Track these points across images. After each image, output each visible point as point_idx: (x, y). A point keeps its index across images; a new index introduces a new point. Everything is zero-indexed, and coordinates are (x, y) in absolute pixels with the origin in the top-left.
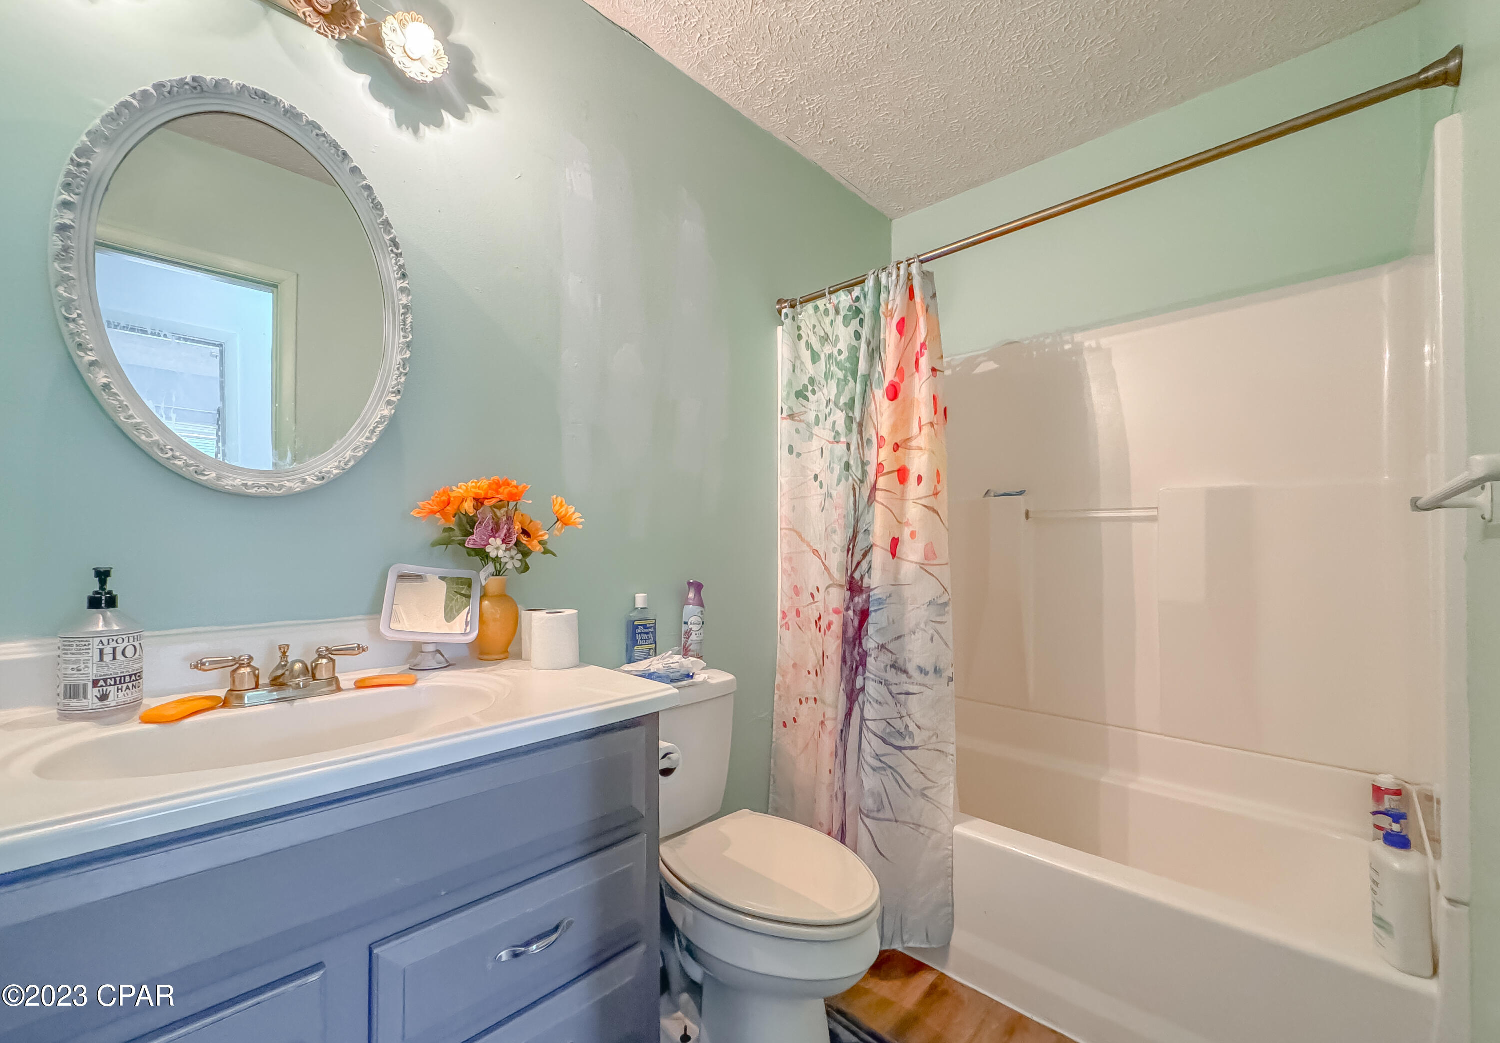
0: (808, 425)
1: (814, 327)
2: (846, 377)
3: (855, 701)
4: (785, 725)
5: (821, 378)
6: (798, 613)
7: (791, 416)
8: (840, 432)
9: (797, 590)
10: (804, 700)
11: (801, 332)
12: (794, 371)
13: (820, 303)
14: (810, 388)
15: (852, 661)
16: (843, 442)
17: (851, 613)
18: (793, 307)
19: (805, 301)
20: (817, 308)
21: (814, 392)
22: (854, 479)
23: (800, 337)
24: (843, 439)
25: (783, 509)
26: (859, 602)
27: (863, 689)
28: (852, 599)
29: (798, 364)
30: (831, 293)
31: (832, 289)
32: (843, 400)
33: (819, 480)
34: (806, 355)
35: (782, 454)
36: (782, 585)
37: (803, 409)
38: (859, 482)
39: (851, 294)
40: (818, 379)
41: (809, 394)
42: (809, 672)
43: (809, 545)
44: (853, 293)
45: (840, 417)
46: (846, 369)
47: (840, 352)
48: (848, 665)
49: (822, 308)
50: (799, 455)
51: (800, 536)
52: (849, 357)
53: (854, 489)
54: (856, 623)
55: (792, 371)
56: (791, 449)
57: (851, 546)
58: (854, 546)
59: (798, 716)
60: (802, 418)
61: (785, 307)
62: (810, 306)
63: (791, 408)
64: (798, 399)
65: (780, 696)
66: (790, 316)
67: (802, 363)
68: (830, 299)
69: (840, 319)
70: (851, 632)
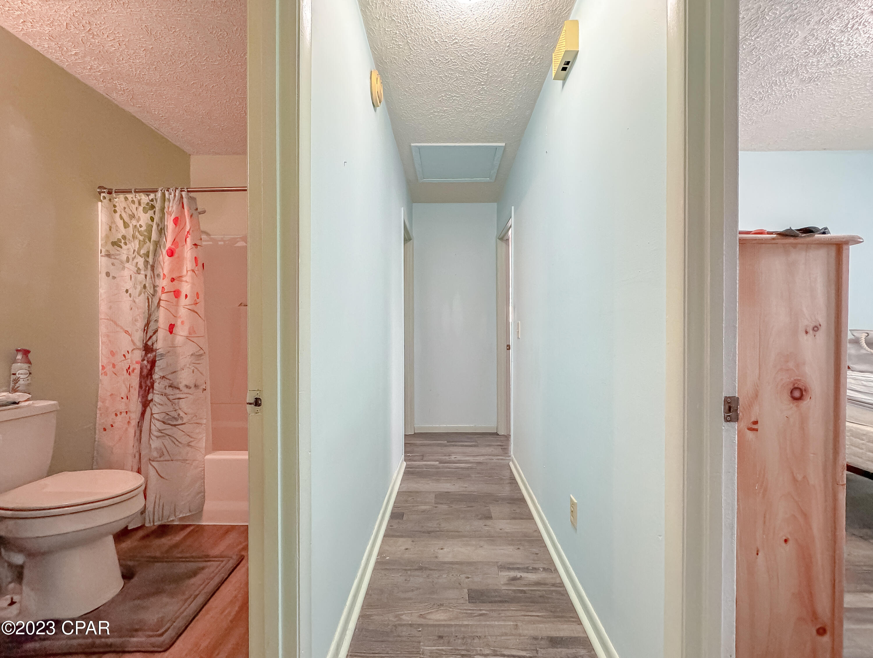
0: (122, 262)
1: (125, 208)
2: (144, 240)
3: (147, 407)
4: (105, 430)
5: (129, 236)
6: (114, 366)
7: (108, 255)
8: (141, 268)
9: (113, 353)
10: (118, 414)
11: (116, 209)
12: (110, 230)
13: (129, 196)
14: (123, 241)
15: (146, 387)
16: (142, 274)
17: (145, 362)
18: (110, 193)
19: (118, 192)
20: (126, 199)
21: (125, 244)
22: (148, 294)
23: (115, 211)
24: (142, 272)
25: (103, 307)
26: (150, 357)
27: (152, 400)
28: (146, 354)
29: (113, 226)
30: (135, 192)
31: (137, 190)
32: (142, 252)
33: (129, 292)
34: (120, 223)
35: (102, 276)
36: (103, 351)
37: (118, 253)
38: (151, 296)
39: (148, 196)
40: (127, 237)
41: (122, 244)
42: (122, 398)
43: (122, 328)
44: (149, 196)
45: (141, 261)
46: (145, 236)
47: (141, 226)
48: (143, 389)
49: (130, 199)
50: (114, 278)
51: (115, 323)
52: (146, 230)
53: (148, 299)
54: (149, 367)
55: (108, 229)
56: (108, 274)
57: (146, 328)
58: (147, 328)
59: (114, 423)
60: (117, 257)
61: (104, 192)
62: (122, 196)
63: (107, 251)
64: (113, 246)
65: (101, 414)
66: (107, 199)
67: (117, 226)
68: (135, 196)
69: (141, 209)
70: (145, 372)
